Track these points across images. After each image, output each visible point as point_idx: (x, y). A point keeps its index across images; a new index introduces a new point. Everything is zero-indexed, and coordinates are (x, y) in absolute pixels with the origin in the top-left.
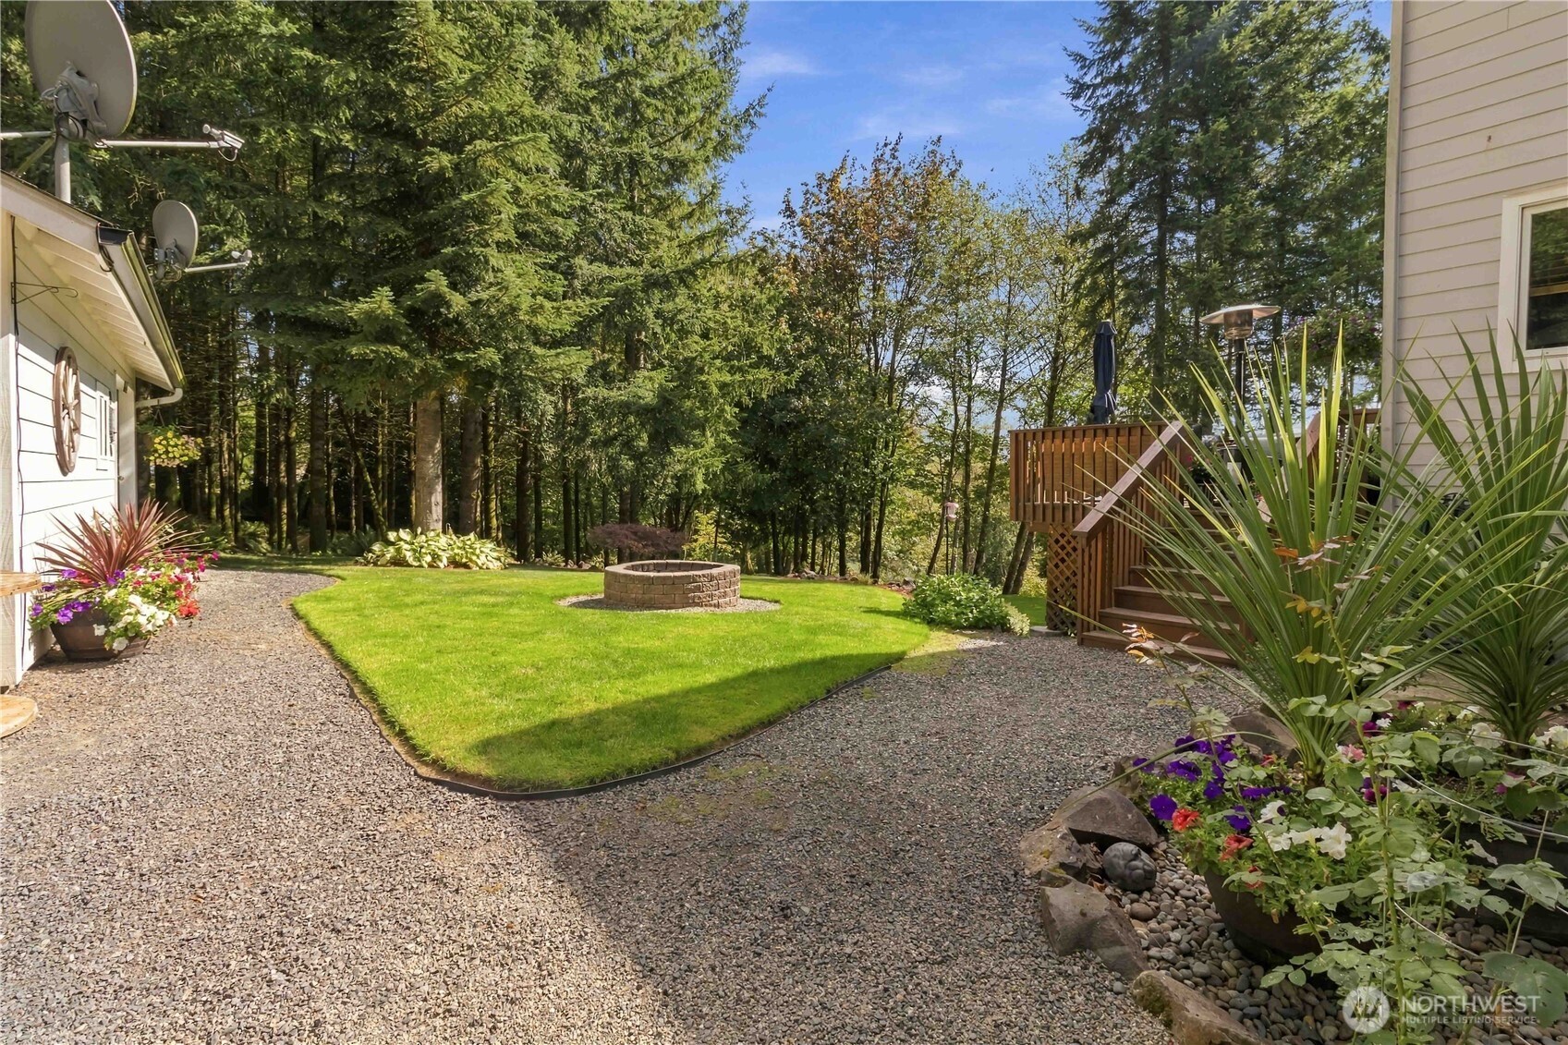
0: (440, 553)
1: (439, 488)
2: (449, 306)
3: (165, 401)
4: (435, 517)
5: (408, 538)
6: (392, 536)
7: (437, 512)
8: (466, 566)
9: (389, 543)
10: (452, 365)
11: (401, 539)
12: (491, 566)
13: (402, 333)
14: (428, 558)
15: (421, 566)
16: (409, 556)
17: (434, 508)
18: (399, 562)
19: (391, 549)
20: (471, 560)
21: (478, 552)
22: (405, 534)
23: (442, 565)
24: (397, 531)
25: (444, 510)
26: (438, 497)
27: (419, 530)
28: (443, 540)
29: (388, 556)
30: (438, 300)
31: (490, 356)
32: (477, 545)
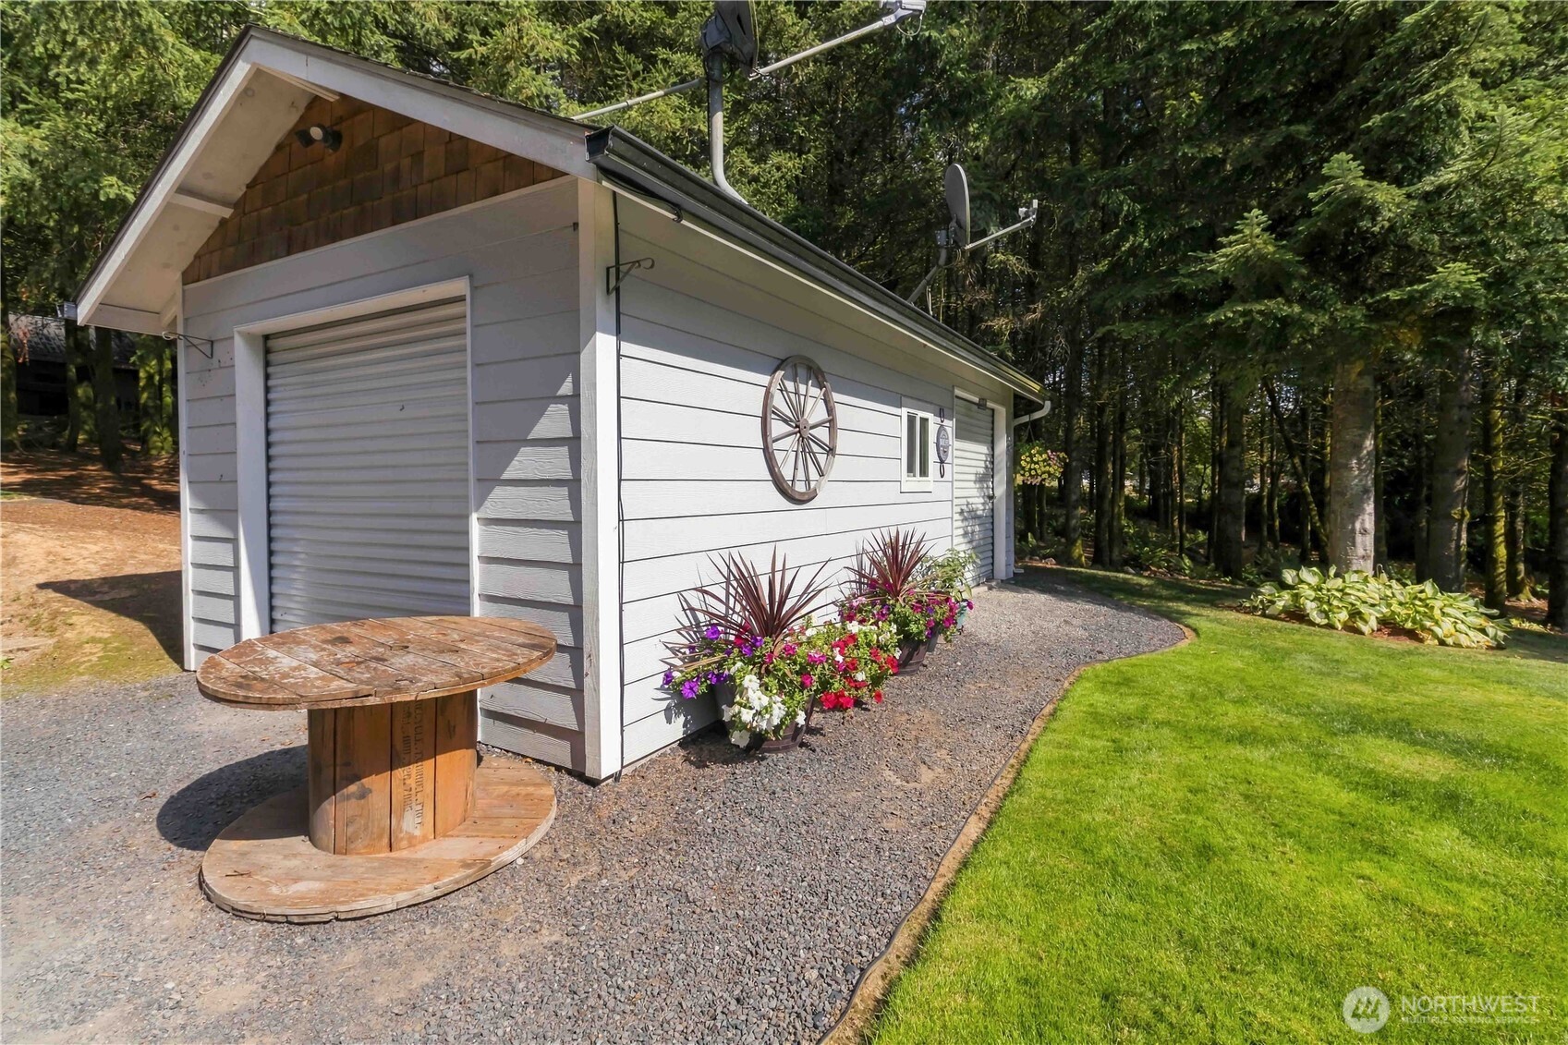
0: (1364, 609)
1: (1370, 508)
2: (1374, 212)
3: (1037, 415)
4: (1361, 552)
5: (1313, 580)
6: (1289, 576)
7: (1365, 544)
8: (1412, 635)
9: (1283, 586)
10: (1381, 312)
11: (1302, 582)
12: (1464, 640)
13: (1291, 276)
14: (1344, 616)
15: (1330, 626)
16: (1310, 607)
17: (1359, 538)
18: (1297, 615)
19: (1286, 595)
20: (1424, 628)
21: (1437, 613)
22: (1309, 576)
23: (1366, 629)
24: (1298, 569)
25: (1377, 540)
26: (1367, 519)
27: (1332, 571)
28: (1375, 588)
29: (1280, 604)
30: (1356, 207)
31: (1457, 276)
32: (1438, 604)
